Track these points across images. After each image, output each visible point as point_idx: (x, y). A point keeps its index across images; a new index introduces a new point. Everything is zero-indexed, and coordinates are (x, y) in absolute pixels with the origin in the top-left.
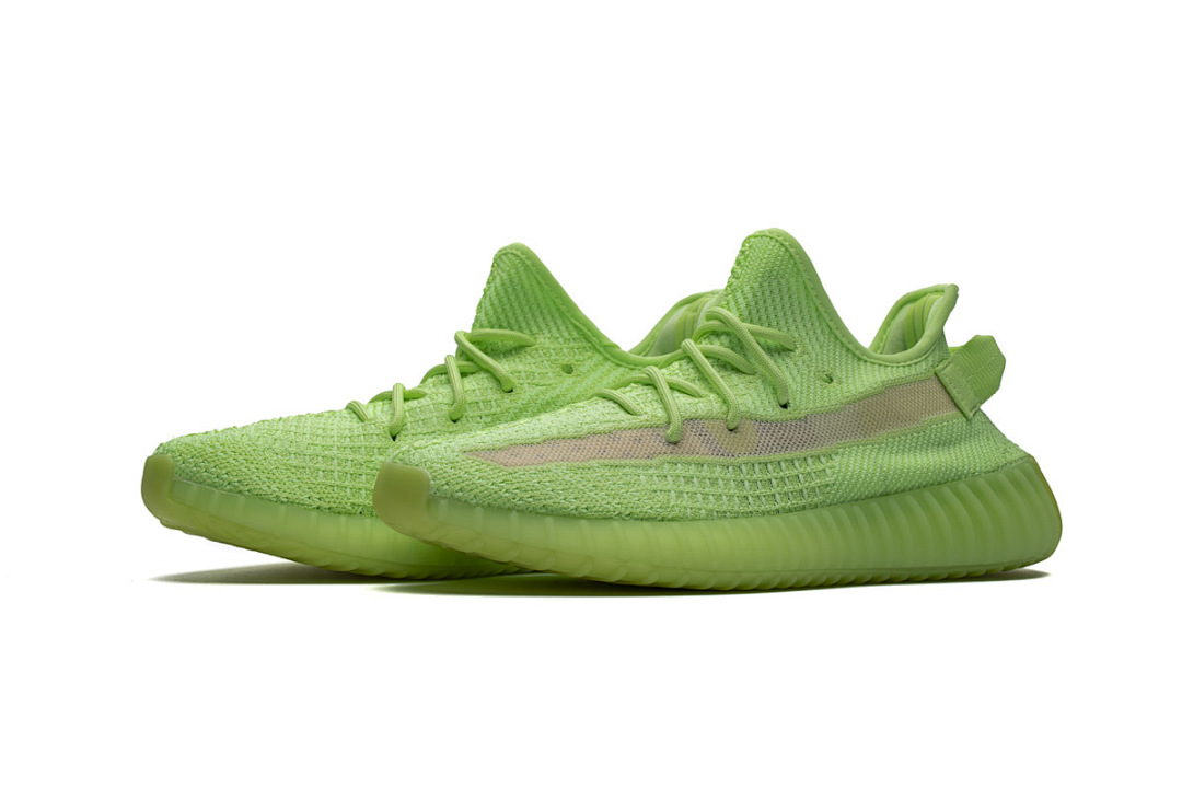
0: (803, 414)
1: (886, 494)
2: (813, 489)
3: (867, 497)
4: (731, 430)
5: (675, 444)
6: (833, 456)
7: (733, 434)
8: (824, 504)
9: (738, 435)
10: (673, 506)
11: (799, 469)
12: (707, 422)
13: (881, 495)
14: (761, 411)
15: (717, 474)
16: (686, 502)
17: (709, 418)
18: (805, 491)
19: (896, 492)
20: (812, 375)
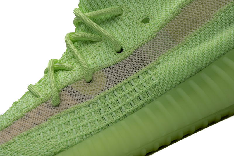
0: (132, 51)
1: (199, 71)
2: (146, 92)
3: (186, 79)
4: (89, 82)
5: (58, 106)
6: (156, 66)
7: (91, 84)
8: (156, 97)
9: (93, 84)
10: (59, 144)
11: (135, 85)
12: (73, 85)
13: (196, 73)
14: (106, 62)
15: (83, 113)
16: (67, 137)
17: (75, 81)
18: (141, 96)
19: (205, 67)
20: (135, 23)
